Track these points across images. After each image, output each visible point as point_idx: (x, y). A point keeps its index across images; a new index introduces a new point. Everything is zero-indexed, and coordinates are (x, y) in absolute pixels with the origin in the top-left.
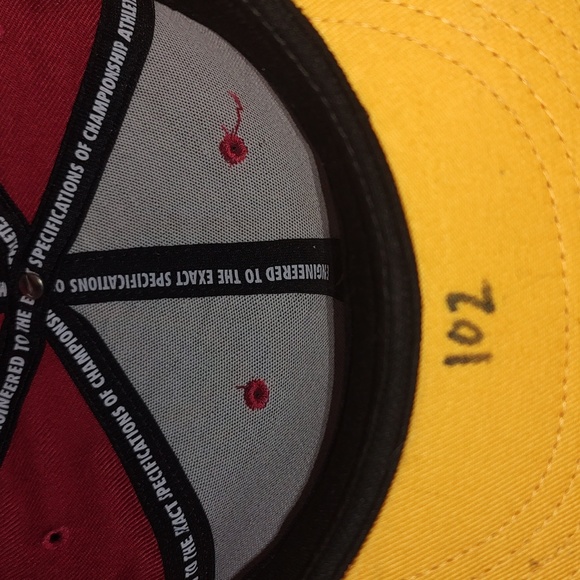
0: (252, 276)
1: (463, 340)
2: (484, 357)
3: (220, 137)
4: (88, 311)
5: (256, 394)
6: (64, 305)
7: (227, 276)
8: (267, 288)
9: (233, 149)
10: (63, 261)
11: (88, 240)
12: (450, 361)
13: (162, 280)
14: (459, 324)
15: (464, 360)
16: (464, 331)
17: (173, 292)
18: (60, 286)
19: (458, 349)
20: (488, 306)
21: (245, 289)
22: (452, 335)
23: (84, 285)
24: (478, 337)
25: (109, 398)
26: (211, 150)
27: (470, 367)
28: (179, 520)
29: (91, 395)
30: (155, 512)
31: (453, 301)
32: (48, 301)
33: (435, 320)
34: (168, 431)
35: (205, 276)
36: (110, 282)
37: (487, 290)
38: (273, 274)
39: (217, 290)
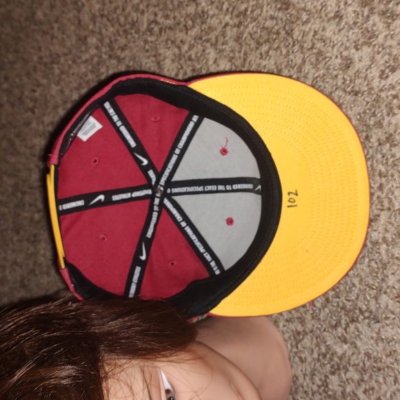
0: (229, 188)
1: (291, 202)
2: (296, 206)
3: (220, 148)
4: (176, 198)
5: (230, 221)
6: (169, 197)
7: (221, 188)
8: (233, 191)
9: (224, 152)
10: (169, 184)
11: (176, 178)
12: (289, 207)
13: (201, 189)
14: (291, 198)
15: (292, 206)
16: (291, 200)
17: (204, 192)
18: (169, 191)
19: (290, 204)
20: (297, 195)
21: (226, 191)
22: (289, 201)
23: (175, 190)
24: (295, 201)
25: (183, 224)
26: (217, 151)
27: (293, 208)
28: (208, 257)
29: (178, 224)
30: (200, 256)
31: (289, 193)
32: (165, 195)
33: (285, 198)
34: (203, 233)
35: (213, 188)
36: (184, 190)
37: (296, 191)
38: (235, 187)
39: (217, 191)
